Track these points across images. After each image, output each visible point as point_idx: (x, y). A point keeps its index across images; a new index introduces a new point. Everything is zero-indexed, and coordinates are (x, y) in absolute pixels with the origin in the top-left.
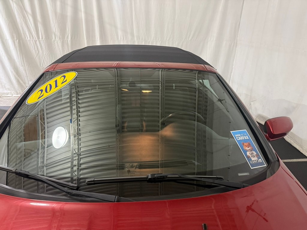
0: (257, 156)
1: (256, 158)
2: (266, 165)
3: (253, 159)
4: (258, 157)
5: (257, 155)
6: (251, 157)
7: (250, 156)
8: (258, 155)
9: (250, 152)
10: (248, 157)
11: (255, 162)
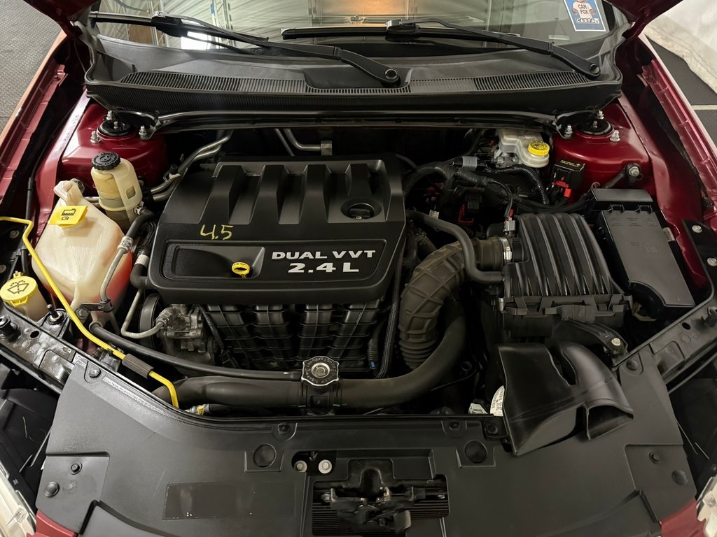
0: (591, 13)
1: (589, 16)
2: (605, 30)
3: (582, 16)
4: (594, 14)
5: (593, 12)
6: (580, 12)
7: (579, 10)
8: (596, 11)
9: (580, 4)
10: (574, 12)
11: (586, 21)
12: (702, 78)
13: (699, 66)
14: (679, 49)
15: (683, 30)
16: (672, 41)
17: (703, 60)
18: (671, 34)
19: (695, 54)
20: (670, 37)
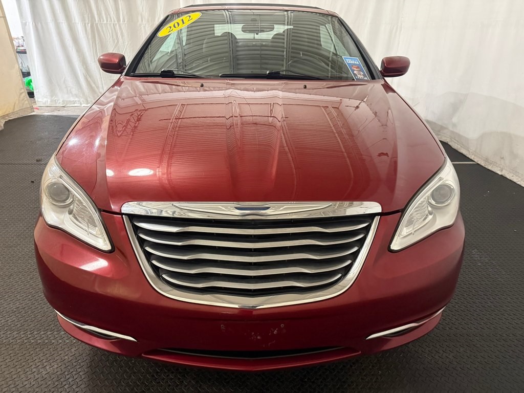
12: (459, 151)
13: (456, 145)
14: (445, 138)
15: (446, 128)
16: (440, 135)
17: (458, 141)
18: (439, 131)
19: (453, 139)
20: (439, 133)
